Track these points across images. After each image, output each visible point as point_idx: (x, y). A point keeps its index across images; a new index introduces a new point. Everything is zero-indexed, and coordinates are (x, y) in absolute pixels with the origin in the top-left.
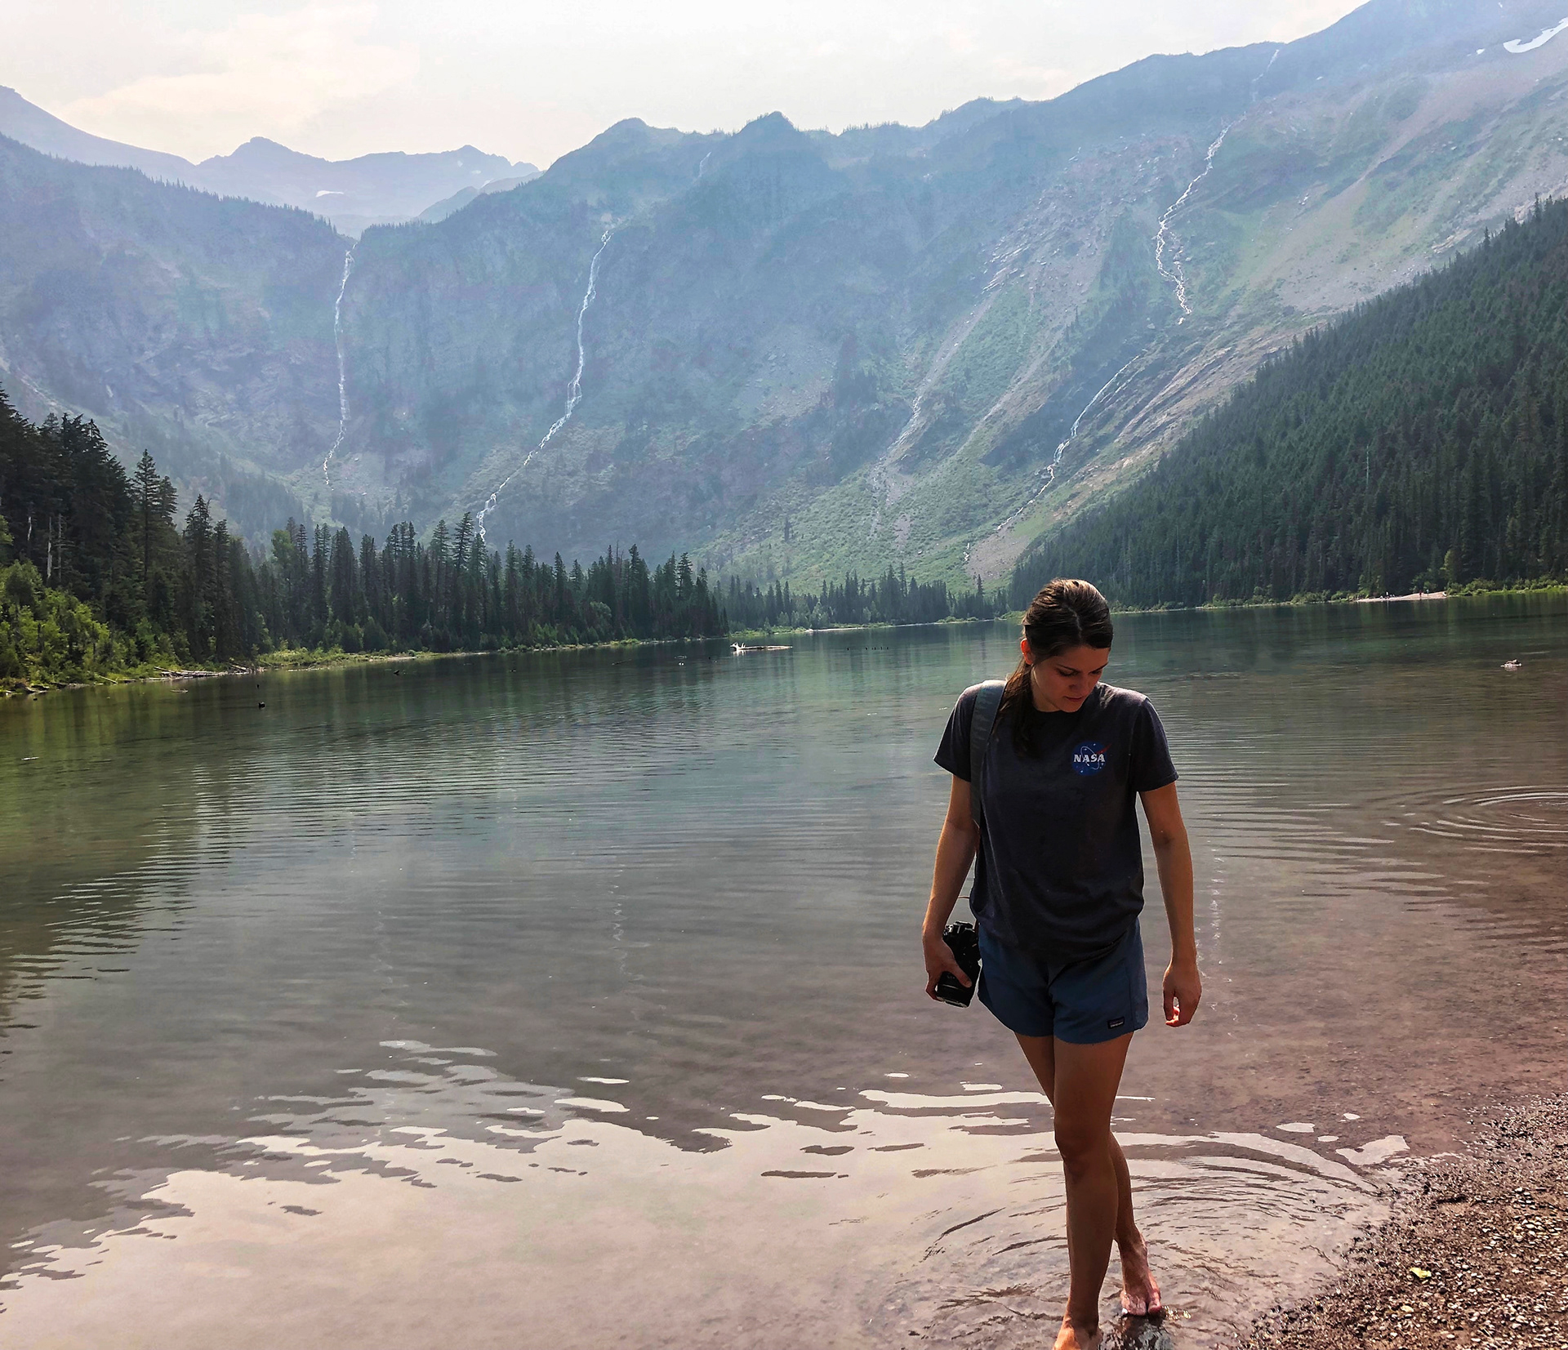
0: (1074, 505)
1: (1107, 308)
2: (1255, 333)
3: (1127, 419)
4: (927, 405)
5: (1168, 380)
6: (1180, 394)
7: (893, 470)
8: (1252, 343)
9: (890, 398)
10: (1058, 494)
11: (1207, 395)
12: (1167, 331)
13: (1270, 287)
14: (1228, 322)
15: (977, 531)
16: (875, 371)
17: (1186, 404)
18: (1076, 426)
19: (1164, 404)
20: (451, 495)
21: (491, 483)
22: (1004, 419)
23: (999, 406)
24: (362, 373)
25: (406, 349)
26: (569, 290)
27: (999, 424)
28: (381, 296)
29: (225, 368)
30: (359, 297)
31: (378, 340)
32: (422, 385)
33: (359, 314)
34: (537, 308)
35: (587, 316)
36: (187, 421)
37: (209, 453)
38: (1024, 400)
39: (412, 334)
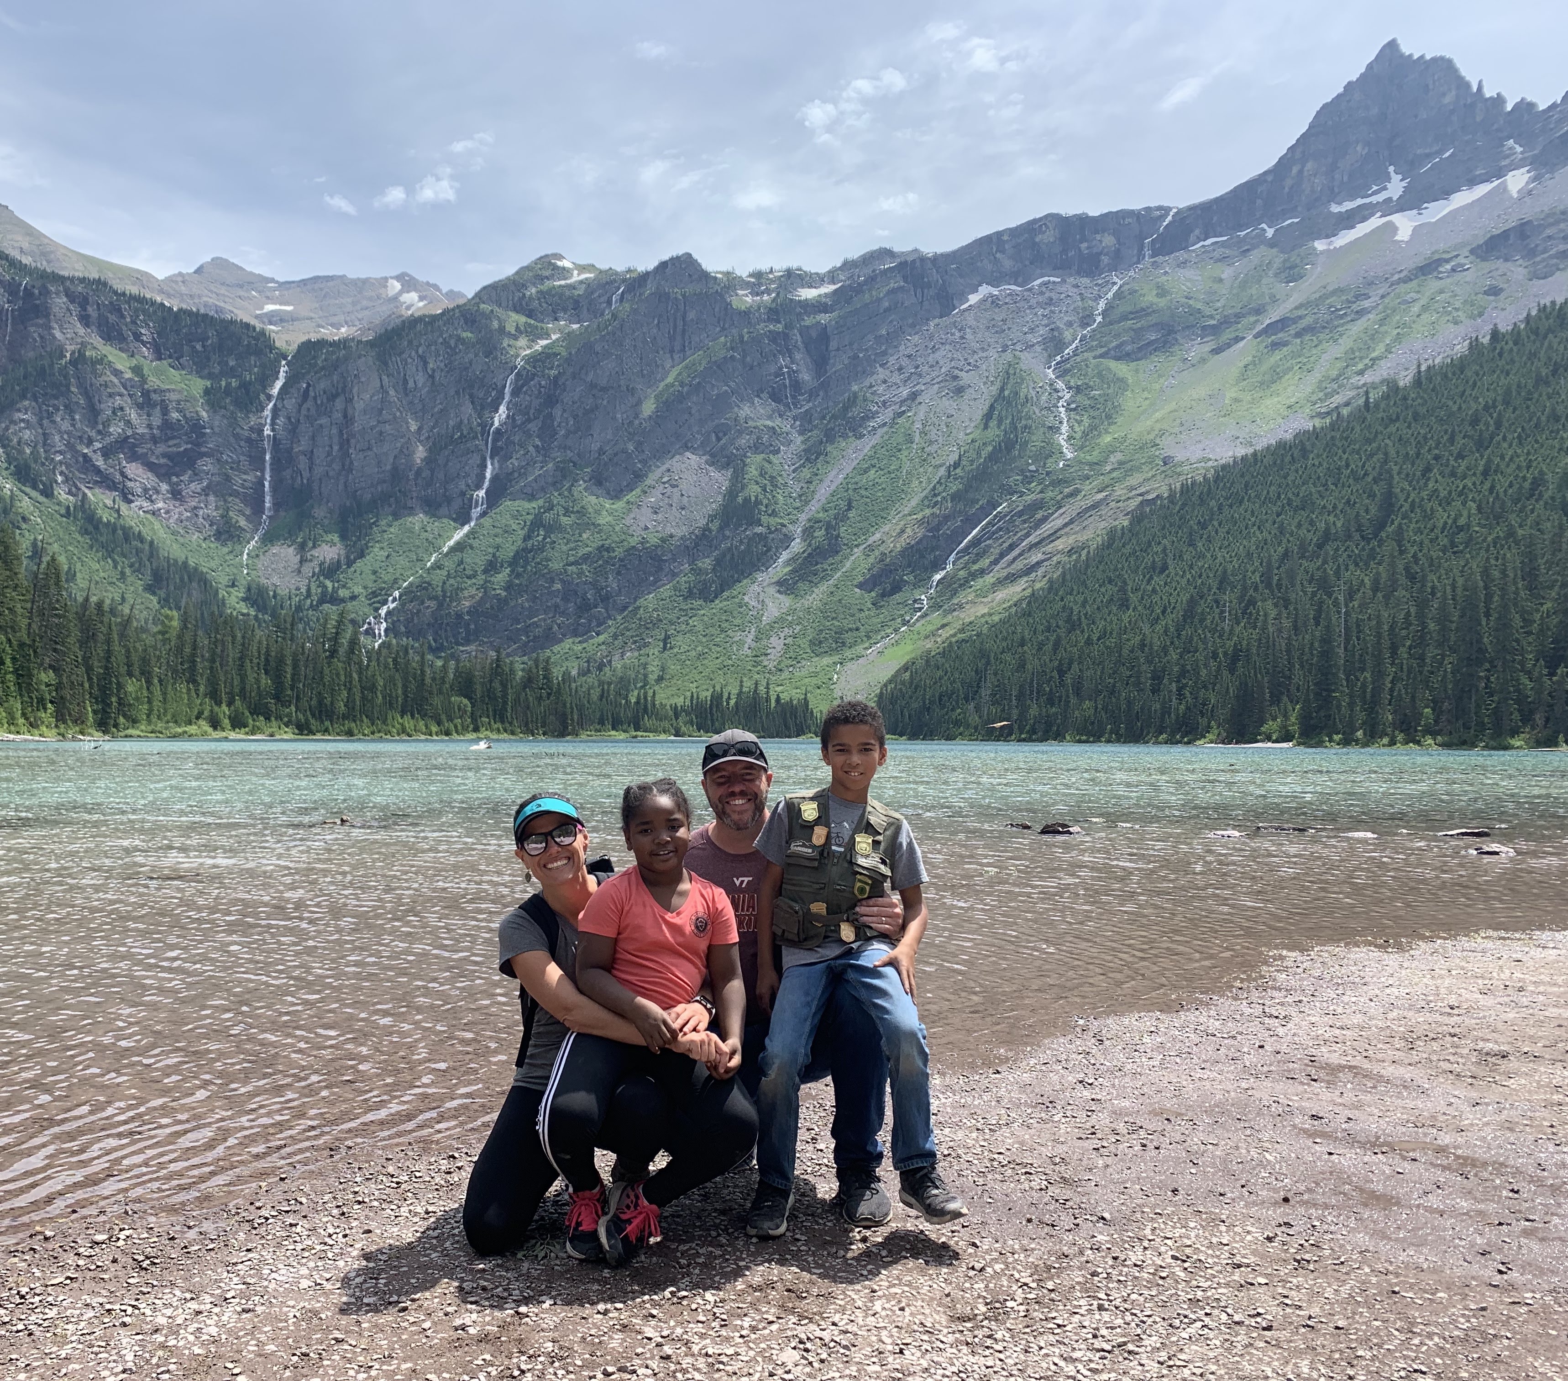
0: (945, 633)
1: (990, 448)
2: (1133, 481)
3: (1002, 555)
4: (808, 532)
5: (1045, 519)
6: (1054, 536)
7: (772, 590)
8: (1132, 489)
9: (774, 521)
10: (929, 622)
11: (1083, 537)
12: (1048, 474)
13: (1152, 437)
14: (1108, 468)
15: (848, 653)
16: (761, 497)
17: (1060, 544)
18: (952, 558)
19: (1039, 542)
20: (358, 590)
21: (395, 581)
22: (881, 549)
23: (878, 536)
24: (287, 473)
25: (329, 454)
26: (483, 408)
27: (877, 553)
28: (309, 403)
29: (163, 461)
30: (290, 403)
31: (304, 444)
32: (341, 487)
33: (289, 418)
34: (451, 423)
35: (498, 431)
36: (124, 507)
37: (140, 538)
38: (903, 531)
39: (336, 440)
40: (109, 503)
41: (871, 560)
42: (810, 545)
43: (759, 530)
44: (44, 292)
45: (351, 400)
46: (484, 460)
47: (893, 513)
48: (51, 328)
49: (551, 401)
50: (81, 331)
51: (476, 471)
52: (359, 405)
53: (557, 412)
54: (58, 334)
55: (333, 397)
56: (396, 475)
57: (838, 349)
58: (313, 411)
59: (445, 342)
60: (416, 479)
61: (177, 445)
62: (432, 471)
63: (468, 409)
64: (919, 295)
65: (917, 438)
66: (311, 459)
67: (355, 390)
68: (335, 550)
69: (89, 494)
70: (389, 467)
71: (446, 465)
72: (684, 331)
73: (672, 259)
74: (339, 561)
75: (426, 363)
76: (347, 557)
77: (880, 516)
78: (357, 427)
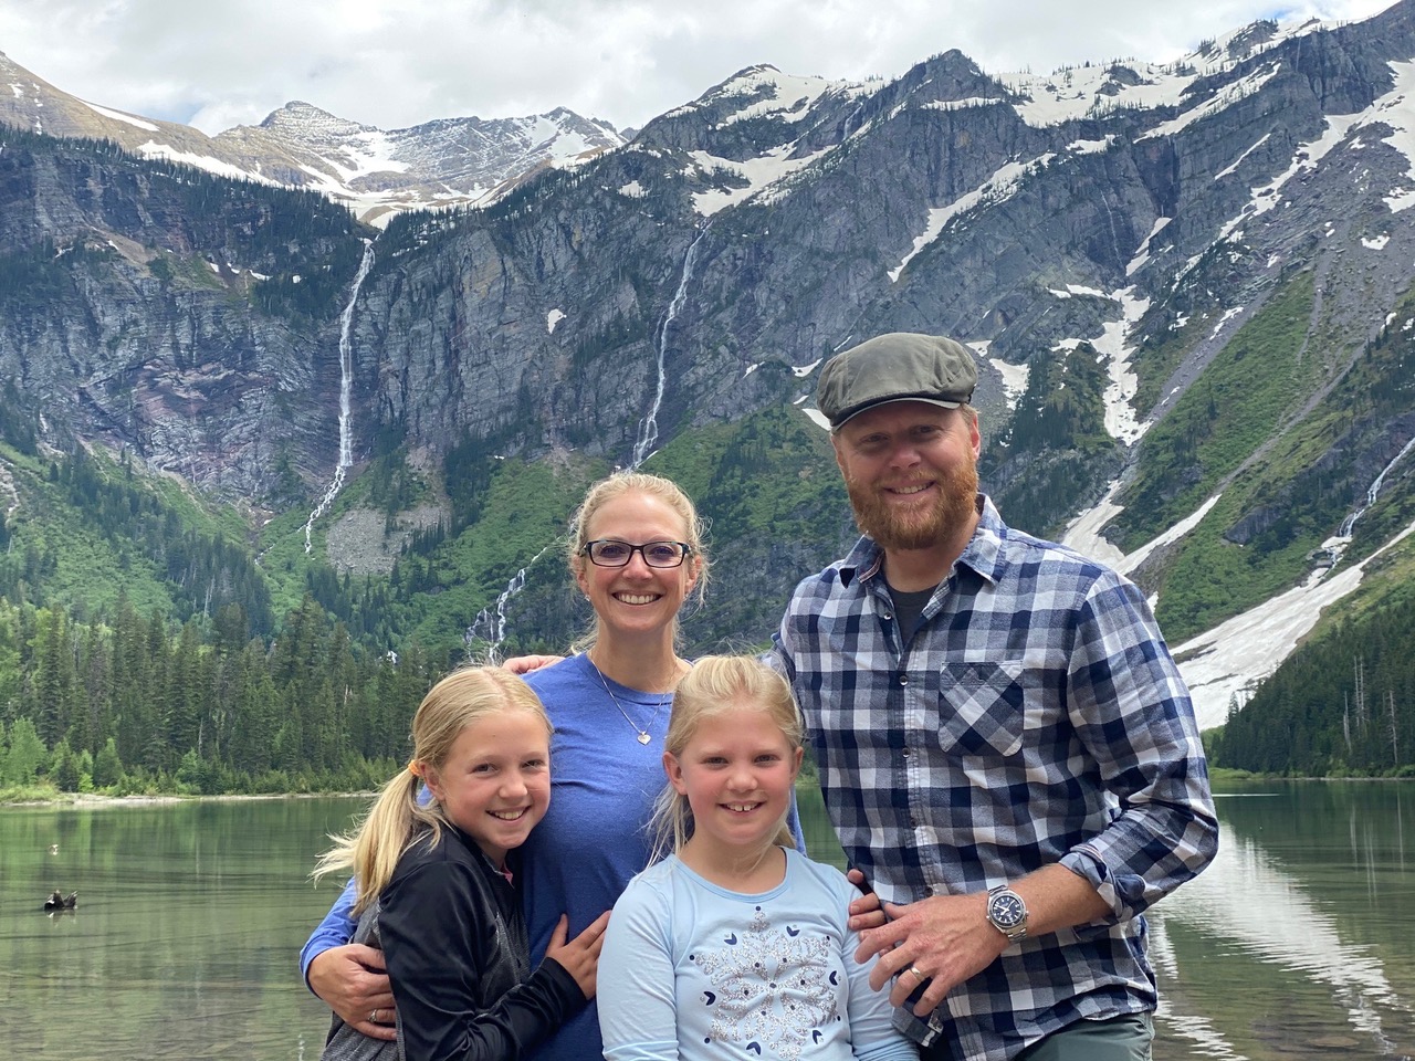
7: (1095, 541)
18: (1375, 486)
20: (466, 569)
21: (520, 556)
22: (1263, 475)
23: (1257, 456)
24: (373, 403)
25: (430, 373)
26: (651, 292)
27: (1256, 483)
28: (402, 302)
29: (194, 394)
30: (375, 303)
31: (395, 360)
32: (446, 420)
33: (375, 325)
34: (606, 318)
35: (673, 328)
36: (137, 462)
37: (155, 506)
38: (1296, 447)
39: (439, 353)
40: (115, 456)
41: (1249, 493)
42: (1149, 475)
43: (1071, 454)
44: (27, 162)
45: (461, 294)
46: (654, 368)
47: (1282, 419)
48: (35, 212)
49: (750, 278)
50: (78, 216)
51: (642, 386)
52: (472, 301)
53: (761, 294)
54: (44, 220)
55: (435, 291)
56: (525, 397)
57: (1192, 177)
58: (407, 314)
59: (596, 203)
60: (555, 403)
61: (215, 372)
62: (578, 389)
63: (628, 297)
64: (1318, 88)
65: (1319, 303)
66: (405, 381)
67: (465, 279)
68: (436, 510)
69: (88, 446)
70: (515, 388)
71: (598, 379)
72: (951, 164)
73: (930, 61)
74: (440, 528)
75: (569, 234)
76: (454, 520)
77: (1258, 426)
78: (469, 332)
